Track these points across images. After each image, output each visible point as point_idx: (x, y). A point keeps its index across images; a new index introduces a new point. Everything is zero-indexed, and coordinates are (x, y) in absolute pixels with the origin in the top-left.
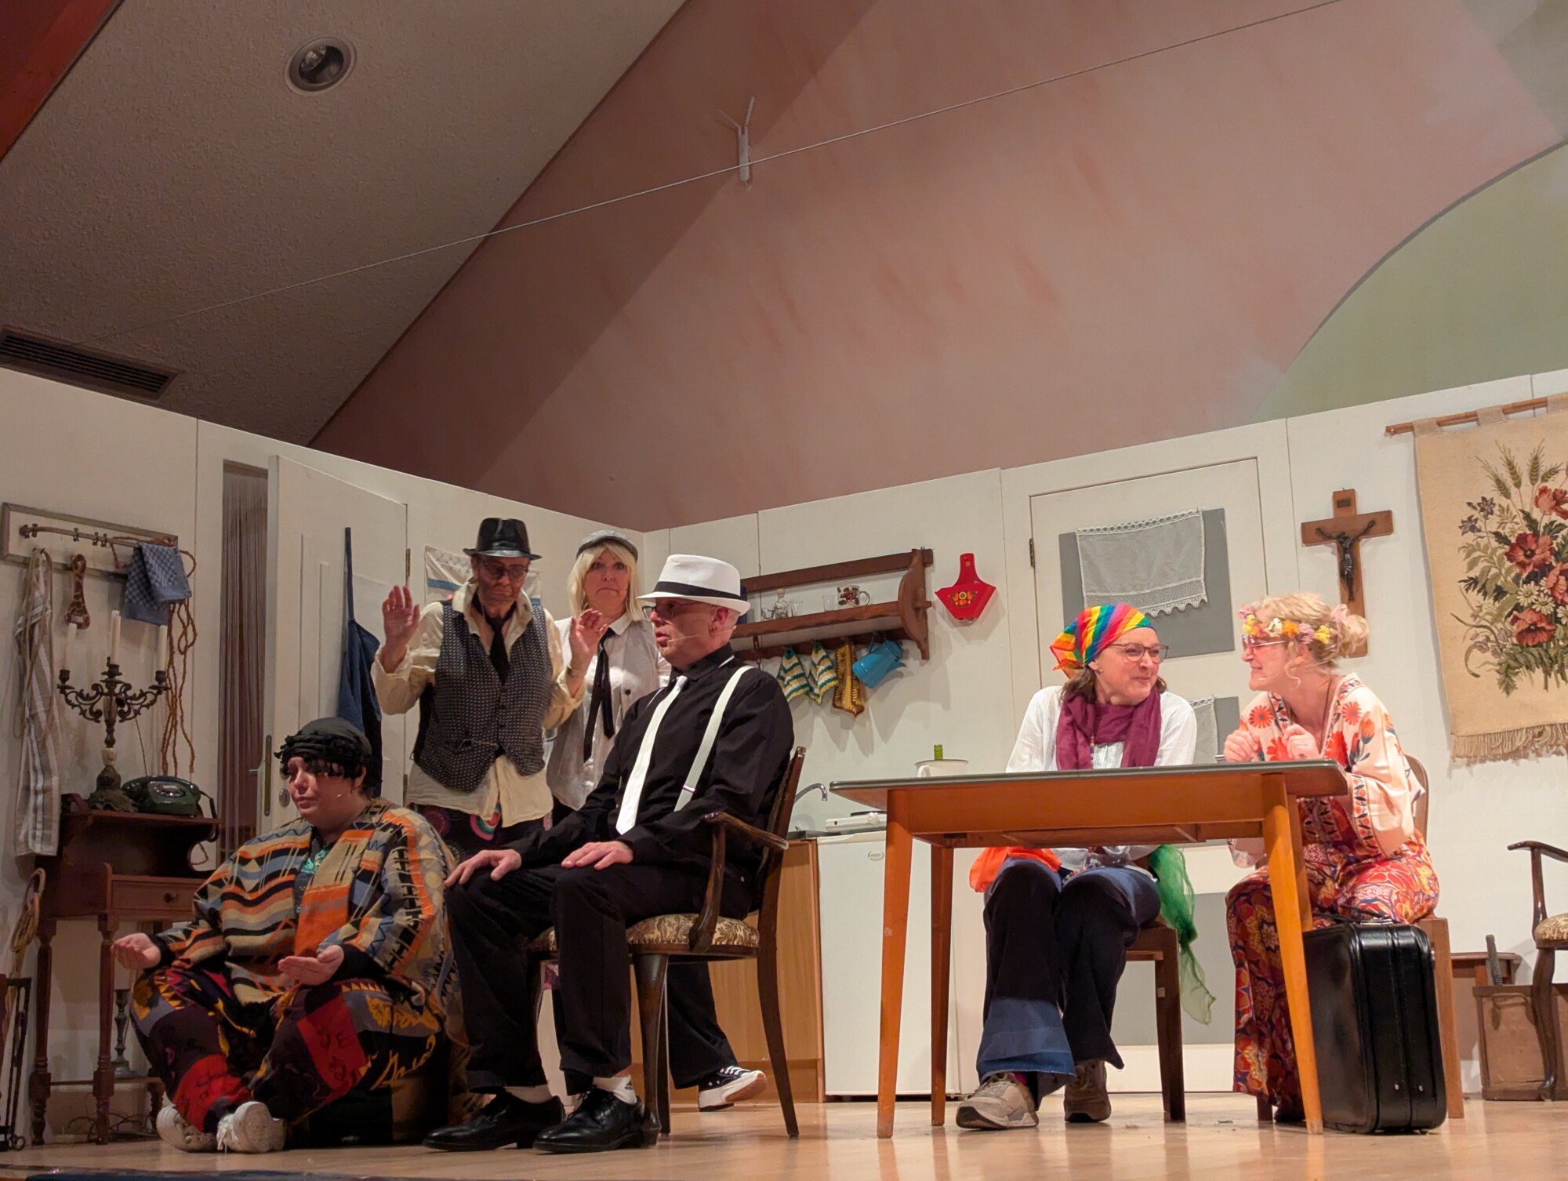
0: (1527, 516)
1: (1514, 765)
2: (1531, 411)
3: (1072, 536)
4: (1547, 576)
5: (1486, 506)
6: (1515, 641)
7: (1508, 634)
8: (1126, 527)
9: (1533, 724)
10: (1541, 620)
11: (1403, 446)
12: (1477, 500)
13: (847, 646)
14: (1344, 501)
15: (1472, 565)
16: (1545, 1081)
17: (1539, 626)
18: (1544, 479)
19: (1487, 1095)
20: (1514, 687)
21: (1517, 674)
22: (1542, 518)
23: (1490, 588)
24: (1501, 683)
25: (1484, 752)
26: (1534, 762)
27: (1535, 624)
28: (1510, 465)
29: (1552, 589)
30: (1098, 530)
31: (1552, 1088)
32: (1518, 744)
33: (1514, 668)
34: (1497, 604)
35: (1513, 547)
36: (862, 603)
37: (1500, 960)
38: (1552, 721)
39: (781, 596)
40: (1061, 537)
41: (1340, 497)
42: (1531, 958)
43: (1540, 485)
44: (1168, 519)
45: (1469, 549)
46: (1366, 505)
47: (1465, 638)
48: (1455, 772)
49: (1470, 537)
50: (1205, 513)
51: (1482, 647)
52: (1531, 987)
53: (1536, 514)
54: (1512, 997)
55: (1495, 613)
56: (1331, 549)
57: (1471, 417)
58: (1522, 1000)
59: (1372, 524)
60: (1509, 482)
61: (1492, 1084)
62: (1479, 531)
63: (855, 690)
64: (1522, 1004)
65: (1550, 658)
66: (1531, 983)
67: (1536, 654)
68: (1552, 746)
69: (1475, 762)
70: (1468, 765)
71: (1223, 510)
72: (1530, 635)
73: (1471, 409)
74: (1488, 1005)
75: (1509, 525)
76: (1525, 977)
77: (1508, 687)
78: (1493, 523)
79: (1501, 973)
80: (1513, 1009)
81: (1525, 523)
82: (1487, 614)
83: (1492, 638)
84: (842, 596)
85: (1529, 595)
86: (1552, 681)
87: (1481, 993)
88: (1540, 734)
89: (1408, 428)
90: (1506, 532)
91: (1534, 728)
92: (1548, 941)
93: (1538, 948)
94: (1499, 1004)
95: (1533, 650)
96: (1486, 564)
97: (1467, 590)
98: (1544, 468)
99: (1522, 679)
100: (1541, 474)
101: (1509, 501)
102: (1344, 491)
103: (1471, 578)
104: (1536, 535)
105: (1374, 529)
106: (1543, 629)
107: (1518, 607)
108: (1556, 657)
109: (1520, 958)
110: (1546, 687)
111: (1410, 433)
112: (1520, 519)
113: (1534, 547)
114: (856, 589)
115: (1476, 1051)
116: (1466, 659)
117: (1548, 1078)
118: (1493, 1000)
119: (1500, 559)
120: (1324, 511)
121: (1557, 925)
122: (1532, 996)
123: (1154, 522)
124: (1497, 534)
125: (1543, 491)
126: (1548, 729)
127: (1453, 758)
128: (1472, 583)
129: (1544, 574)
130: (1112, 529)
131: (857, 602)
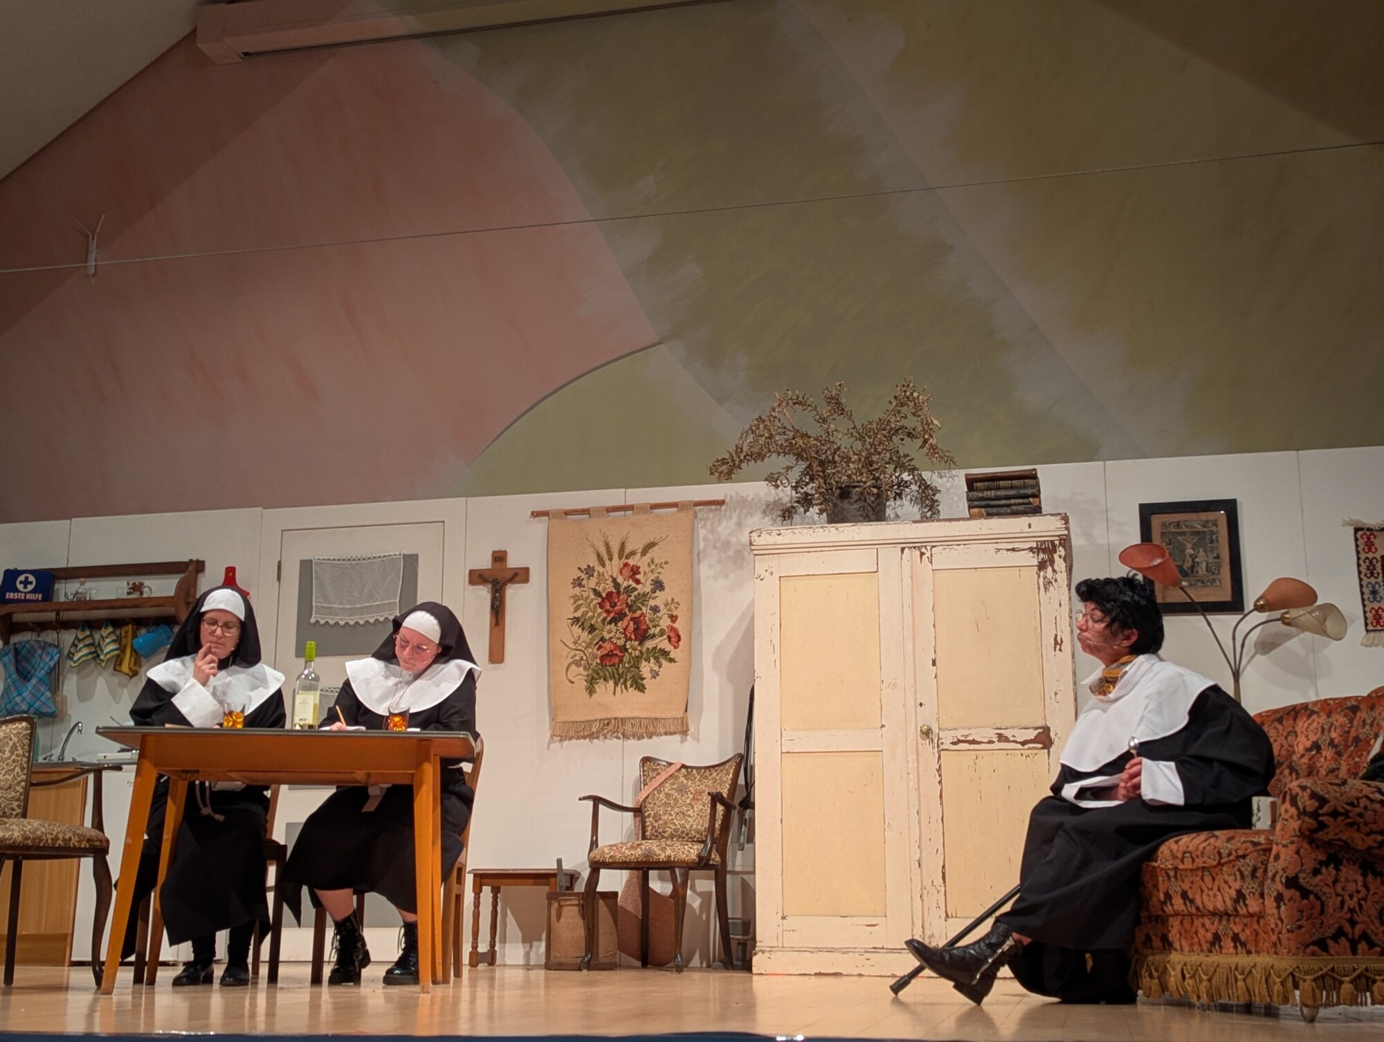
0: (614, 580)
1: (590, 743)
2: (623, 513)
3: (311, 561)
4: (622, 620)
5: (589, 571)
6: (598, 661)
7: (595, 657)
8: (349, 560)
9: (604, 717)
10: (616, 649)
11: (541, 526)
12: (584, 567)
13: (130, 626)
14: (499, 557)
15: (576, 610)
16: (584, 957)
17: (614, 652)
18: (627, 557)
19: (548, 966)
20: (595, 692)
21: (597, 683)
22: (624, 583)
23: (587, 625)
24: (587, 688)
25: (572, 733)
26: (601, 742)
27: (612, 651)
28: (607, 546)
29: (625, 629)
30: (329, 560)
31: (589, 961)
32: (594, 730)
33: (596, 679)
34: (590, 636)
35: (603, 599)
36: (145, 595)
37: (565, 874)
38: (615, 716)
39: (82, 584)
40: (302, 562)
41: (496, 555)
42: (586, 874)
43: (624, 561)
44: (379, 557)
45: (576, 598)
46: (513, 562)
47: (567, 656)
48: (552, 745)
49: (578, 589)
50: (404, 555)
51: (578, 664)
52: (583, 893)
53: (620, 580)
54: (571, 900)
55: (588, 641)
56: (487, 589)
57: (585, 511)
58: (577, 902)
59: (516, 575)
60: (606, 557)
61: (552, 959)
62: (584, 587)
63: (133, 659)
64: (576, 905)
65: (619, 674)
66: (583, 890)
67: (610, 670)
68: (614, 733)
69: (565, 740)
70: (561, 741)
71: (417, 555)
72: (608, 658)
73: (586, 507)
74: (555, 905)
75: (602, 585)
76: (580, 887)
77: (591, 691)
78: (592, 583)
79: (565, 883)
80: (570, 908)
81: (612, 584)
82: (583, 642)
83: (585, 658)
84: (130, 588)
85: (610, 632)
86: (618, 689)
87: (552, 897)
88: (608, 724)
89: (545, 514)
90: (600, 589)
91: (604, 720)
92: (596, 862)
93: (590, 867)
94: (561, 904)
95: (609, 668)
96: (586, 609)
97: (572, 625)
98: (627, 551)
99: (600, 687)
100: (625, 554)
101: (604, 569)
102: (500, 551)
103: (575, 618)
104: (618, 593)
105: (517, 579)
106: (616, 655)
107: (602, 639)
108: (622, 673)
109: (579, 874)
110: (614, 693)
111: (547, 518)
112: (609, 582)
113: (616, 601)
114: (141, 584)
115: (544, 936)
116: (567, 671)
117: (586, 955)
118: (559, 902)
119: (595, 607)
120: (485, 563)
121: (603, 852)
122: (583, 899)
123: (369, 558)
124: (594, 590)
125: (626, 565)
126: (613, 721)
127: (552, 736)
128: (576, 620)
129: (621, 619)
130: (339, 560)
131: (142, 593)
